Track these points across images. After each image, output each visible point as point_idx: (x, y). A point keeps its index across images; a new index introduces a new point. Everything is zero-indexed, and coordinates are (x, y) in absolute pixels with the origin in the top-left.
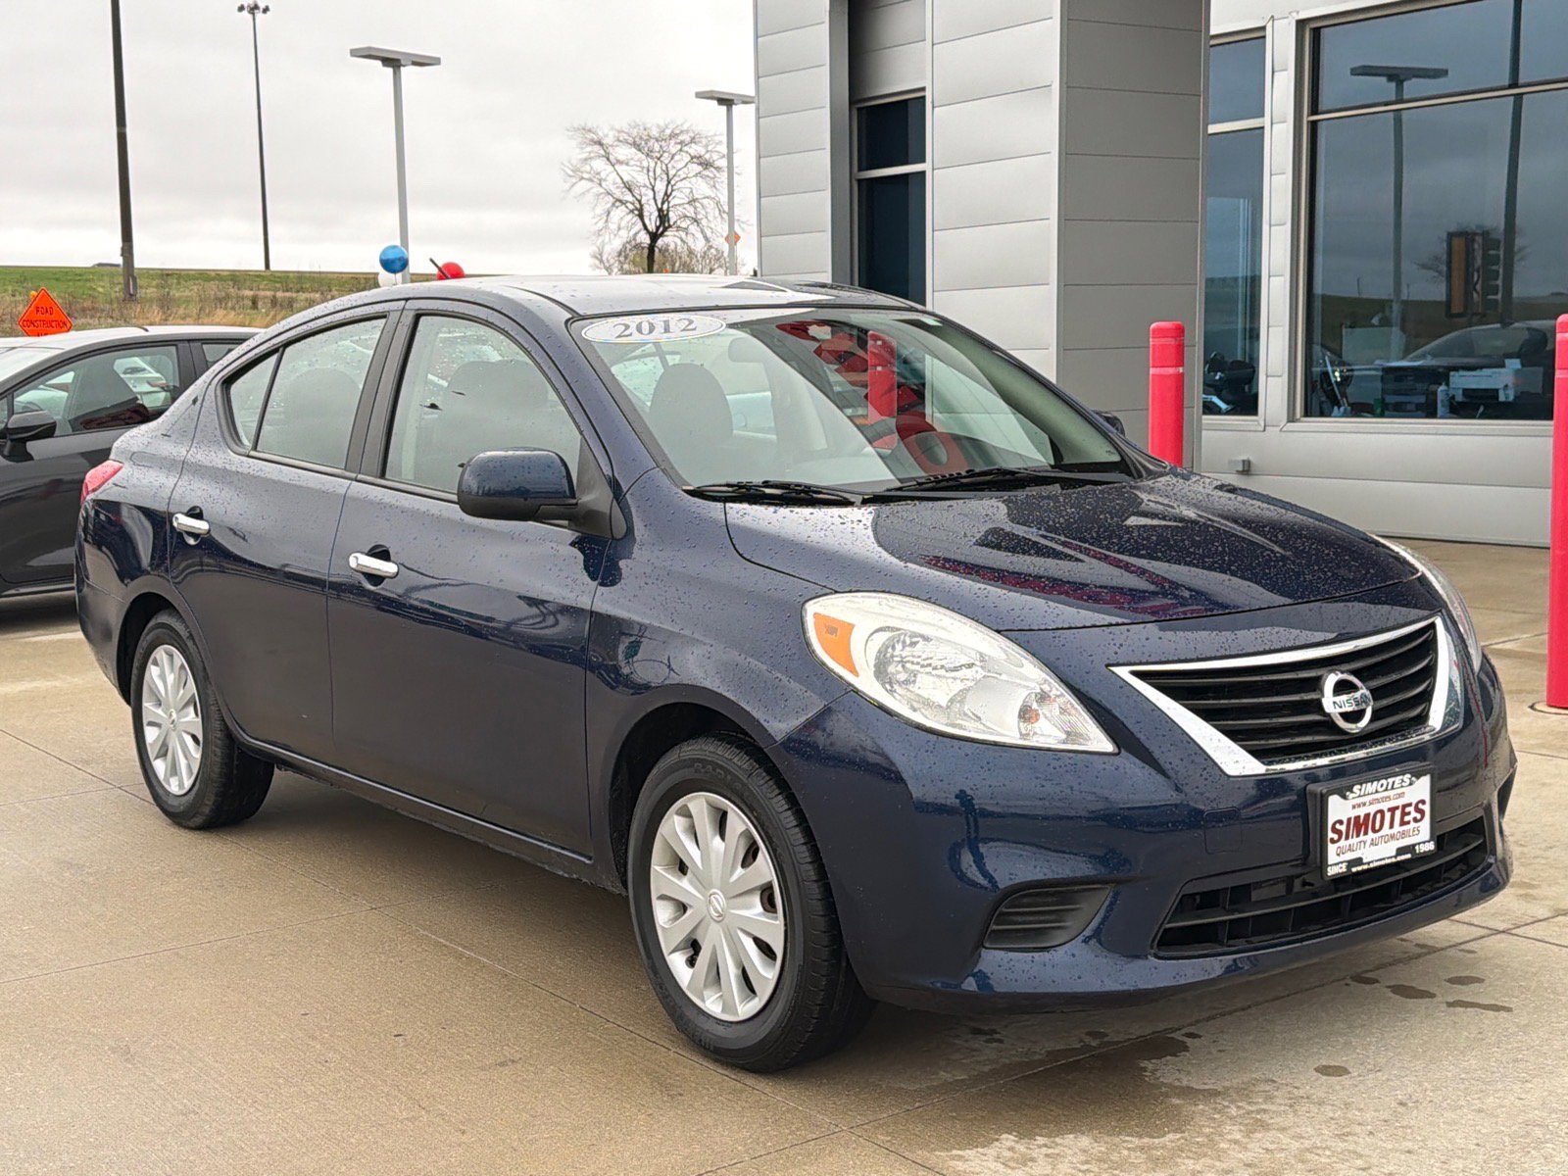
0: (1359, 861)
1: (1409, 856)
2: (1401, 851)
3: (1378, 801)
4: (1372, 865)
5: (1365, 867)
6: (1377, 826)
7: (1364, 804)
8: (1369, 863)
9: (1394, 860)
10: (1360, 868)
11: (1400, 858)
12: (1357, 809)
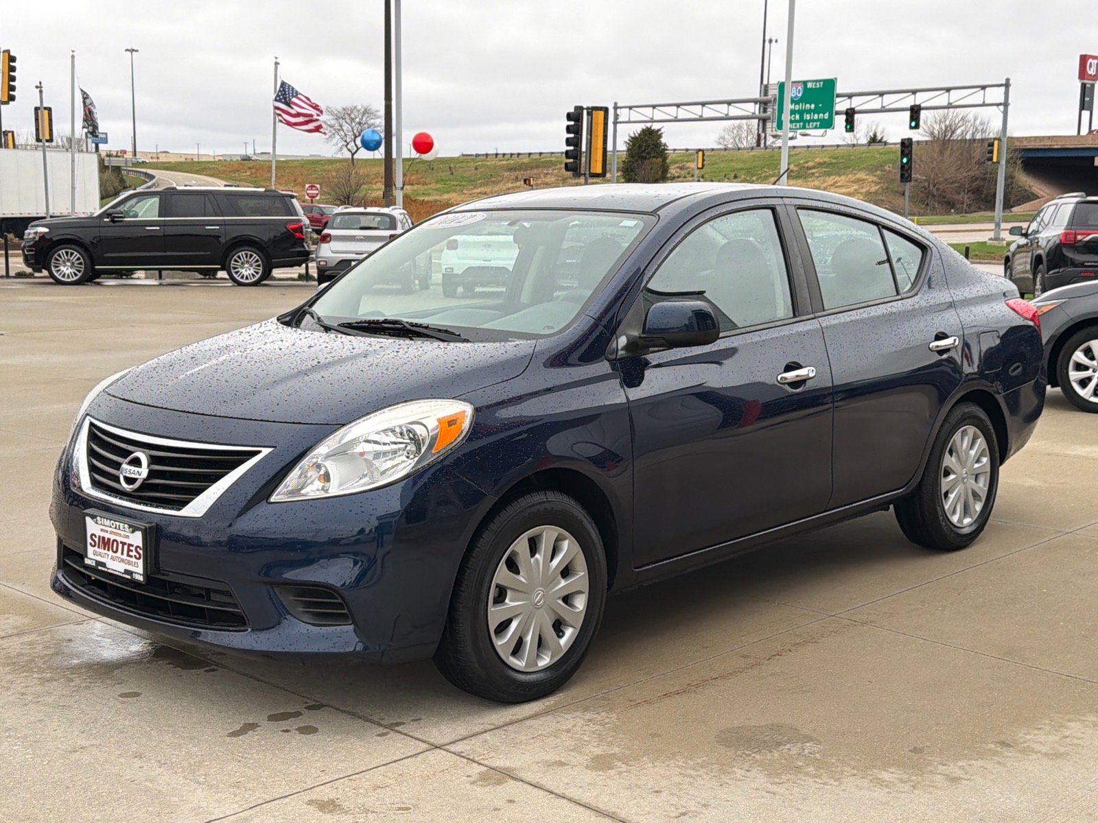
0: (104, 565)
1: (129, 577)
2: (127, 572)
3: (116, 534)
4: (109, 571)
5: (106, 570)
6: (115, 549)
7: (107, 532)
8: (108, 569)
9: (121, 575)
10: (103, 569)
11: (124, 576)
12: (102, 532)
